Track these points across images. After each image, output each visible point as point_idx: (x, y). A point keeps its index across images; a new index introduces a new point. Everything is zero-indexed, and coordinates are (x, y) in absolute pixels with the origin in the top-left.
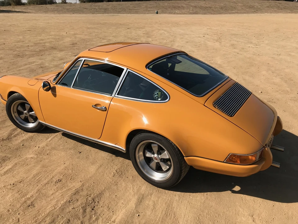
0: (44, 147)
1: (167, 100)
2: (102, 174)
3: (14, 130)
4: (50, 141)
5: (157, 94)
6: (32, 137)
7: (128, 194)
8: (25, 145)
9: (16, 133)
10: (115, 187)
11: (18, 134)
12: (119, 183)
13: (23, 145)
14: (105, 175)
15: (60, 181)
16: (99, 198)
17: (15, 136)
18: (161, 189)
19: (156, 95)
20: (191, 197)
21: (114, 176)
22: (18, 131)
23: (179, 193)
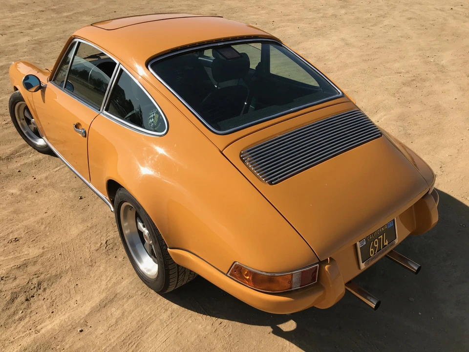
0: (40, 180)
1: (164, 133)
2: (84, 241)
3: (24, 147)
4: (57, 171)
5: (154, 117)
6: (40, 160)
7: (96, 286)
8: (22, 171)
9: (25, 151)
10: (85, 270)
11: (25, 154)
12: (97, 264)
13: (19, 171)
14: (87, 244)
15: (16, 240)
16: (50, 284)
17: (20, 156)
18: (153, 292)
19: (151, 118)
20: (190, 322)
21: (97, 250)
22: (29, 149)
23: (175, 306)
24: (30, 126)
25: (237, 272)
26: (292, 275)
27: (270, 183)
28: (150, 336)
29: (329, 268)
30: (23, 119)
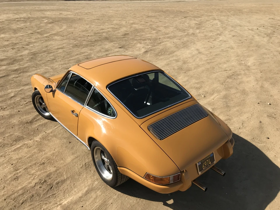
0: (49, 134)
1: (115, 117)
2: (75, 164)
3: (37, 116)
4: (56, 129)
5: (110, 110)
6: (46, 123)
7: (83, 185)
8: (39, 129)
9: (38, 118)
10: (77, 177)
11: (39, 119)
12: (82, 174)
13: (37, 129)
14: (76, 165)
15: (43, 164)
16: (62, 184)
17: (36, 121)
18: (109, 186)
19: (109, 111)
20: (127, 199)
21: (81, 168)
22: (40, 117)
23: (119, 193)
24: (41, 106)
25: (148, 176)
26: (170, 177)
27: (160, 139)
28: (110, 205)
29: (184, 175)
30: (38, 103)
